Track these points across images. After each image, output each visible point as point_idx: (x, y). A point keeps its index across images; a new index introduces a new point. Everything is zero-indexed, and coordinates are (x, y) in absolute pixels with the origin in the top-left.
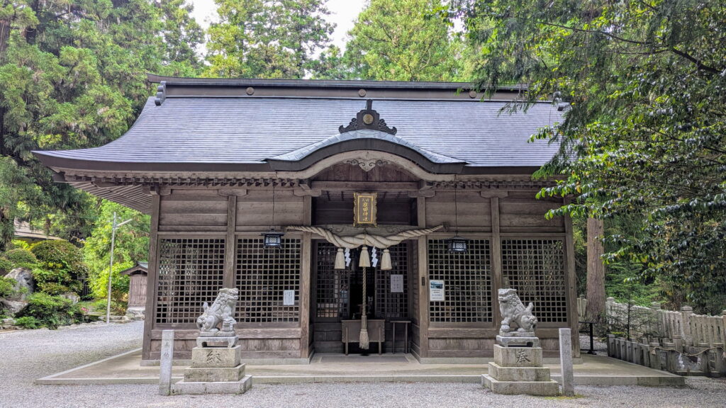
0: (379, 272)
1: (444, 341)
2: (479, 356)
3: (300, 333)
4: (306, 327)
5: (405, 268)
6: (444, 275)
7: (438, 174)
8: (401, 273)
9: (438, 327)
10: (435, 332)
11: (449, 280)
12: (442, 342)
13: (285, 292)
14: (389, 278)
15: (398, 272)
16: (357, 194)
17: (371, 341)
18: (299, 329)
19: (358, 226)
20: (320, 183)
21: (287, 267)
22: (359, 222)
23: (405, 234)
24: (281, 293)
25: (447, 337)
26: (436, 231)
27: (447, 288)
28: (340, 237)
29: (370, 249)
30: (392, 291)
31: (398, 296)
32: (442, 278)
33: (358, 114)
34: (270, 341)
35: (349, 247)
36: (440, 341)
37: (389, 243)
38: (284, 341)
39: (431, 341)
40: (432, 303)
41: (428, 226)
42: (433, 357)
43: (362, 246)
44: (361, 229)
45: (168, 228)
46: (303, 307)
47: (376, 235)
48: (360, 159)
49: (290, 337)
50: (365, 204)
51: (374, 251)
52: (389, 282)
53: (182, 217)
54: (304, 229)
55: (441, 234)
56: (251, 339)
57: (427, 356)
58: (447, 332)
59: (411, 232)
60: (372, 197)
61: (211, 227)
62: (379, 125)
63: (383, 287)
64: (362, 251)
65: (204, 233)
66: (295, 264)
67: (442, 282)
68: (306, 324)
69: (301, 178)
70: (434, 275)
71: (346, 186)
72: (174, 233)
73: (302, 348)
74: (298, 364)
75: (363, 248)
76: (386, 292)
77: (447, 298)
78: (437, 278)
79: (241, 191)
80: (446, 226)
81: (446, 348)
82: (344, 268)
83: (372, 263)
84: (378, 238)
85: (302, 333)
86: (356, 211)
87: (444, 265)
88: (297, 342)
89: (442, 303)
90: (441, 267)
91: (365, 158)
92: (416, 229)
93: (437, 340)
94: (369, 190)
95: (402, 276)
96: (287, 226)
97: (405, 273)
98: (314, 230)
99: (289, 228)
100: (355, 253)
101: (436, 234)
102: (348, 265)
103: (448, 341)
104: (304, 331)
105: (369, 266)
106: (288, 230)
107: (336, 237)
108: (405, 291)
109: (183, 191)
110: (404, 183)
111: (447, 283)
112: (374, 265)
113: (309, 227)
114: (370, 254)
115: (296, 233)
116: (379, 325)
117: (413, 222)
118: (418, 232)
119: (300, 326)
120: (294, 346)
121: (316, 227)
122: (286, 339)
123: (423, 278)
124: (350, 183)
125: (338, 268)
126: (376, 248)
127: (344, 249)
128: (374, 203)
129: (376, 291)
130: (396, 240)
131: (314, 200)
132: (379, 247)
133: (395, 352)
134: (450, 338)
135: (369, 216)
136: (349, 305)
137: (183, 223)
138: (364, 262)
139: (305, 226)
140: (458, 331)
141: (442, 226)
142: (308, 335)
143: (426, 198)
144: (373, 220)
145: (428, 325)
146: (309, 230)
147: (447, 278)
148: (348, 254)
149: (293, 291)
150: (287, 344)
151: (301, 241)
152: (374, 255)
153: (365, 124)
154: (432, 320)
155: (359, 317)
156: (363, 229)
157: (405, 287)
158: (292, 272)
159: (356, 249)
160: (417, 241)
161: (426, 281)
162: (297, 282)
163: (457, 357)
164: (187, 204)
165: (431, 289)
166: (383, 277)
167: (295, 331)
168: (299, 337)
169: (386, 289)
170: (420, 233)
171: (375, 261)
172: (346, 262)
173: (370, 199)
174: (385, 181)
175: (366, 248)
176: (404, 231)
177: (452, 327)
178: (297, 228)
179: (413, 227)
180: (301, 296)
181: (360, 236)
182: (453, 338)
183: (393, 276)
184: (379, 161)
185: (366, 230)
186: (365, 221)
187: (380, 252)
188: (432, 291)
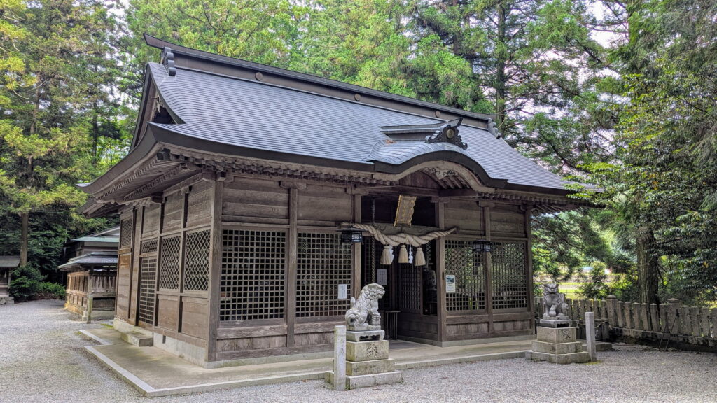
0: (414, 268)
1: (455, 326)
2: (479, 338)
6: (455, 270)
9: (451, 315)
10: (450, 319)
12: (454, 328)
13: (340, 286)
16: (402, 197)
19: (398, 225)
21: (341, 262)
22: (398, 222)
23: (432, 235)
24: (336, 287)
25: (457, 323)
26: (450, 233)
27: (456, 282)
28: (387, 235)
29: (407, 247)
32: (454, 273)
34: (328, 334)
35: (392, 244)
37: (422, 242)
39: (448, 327)
40: (448, 295)
42: (450, 341)
43: (401, 244)
44: (399, 228)
45: (231, 217)
47: (413, 235)
51: (411, 248)
52: (376, 276)
53: (244, 206)
55: (453, 236)
56: (311, 333)
57: (446, 340)
58: (458, 319)
59: (437, 233)
60: (412, 200)
61: (273, 220)
62: (456, 140)
64: (402, 249)
65: (267, 225)
67: (452, 277)
70: (449, 270)
72: (238, 224)
75: (402, 246)
77: (457, 291)
78: (450, 273)
79: (302, 185)
80: (459, 229)
81: (457, 332)
82: (390, 263)
83: (409, 260)
84: (415, 237)
86: (398, 212)
87: (454, 262)
90: (453, 264)
91: (441, 167)
93: (451, 326)
95: (386, 271)
96: (341, 221)
98: (367, 228)
99: (344, 224)
100: (397, 250)
101: (450, 236)
103: (459, 326)
105: (407, 262)
106: (343, 226)
107: (384, 236)
108: (388, 284)
109: (245, 180)
111: (457, 278)
112: (411, 262)
113: (362, 224)
114: (408, 251)
121: (368, 225)
123: (443, 274)
125: (386, 263)
126: (412, 246)
128: (412, 205)
130: (425, 240)
132: (414, 245)
134: (460, 324)
135: (405, 217)
137: (245, 214)
138: (403, 258)
139: (358, 223)
140: (466, 318)
141: (456, 229)
143: (444, 204)
144: (409, 221)
145: (446, 313)
148: (391, 251)
149: (346, 285)
152: (411, 253)
153: (449, 138)
154: (448, 309)
156: (402, 228)
157: (388, 280)
158: (345, 267)
159: (397, 246)
160: (439, 241)
161: (445, 276)
162: (349, 277)
163: (465, 339)
164: (249, 193)
170: (440, 234)
171: (411, 258)
172: (391, 259)
175: (404, 246)
176: (432, 232)
177: (461, 315)
179: (435, 228)
180: (353, 290)
181: (401, 235)
182: (462, 324)
183: (379, 270)
184: (450, 172)
185: (404, 229)
186: (402, 221)
187: (415, 250)
188: (448, 284)
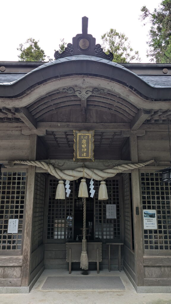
0: (96, 203)
1: (158, 269)
3: (21, 261)
4: (27, 255)
5: (118, 199)
6: (156, 205)
7: (156, 100)
8: (114, 203)
9: (153, 255)
10: (150, 260)
11: (161, 210)
12: (157, 270)
13: (10, 221)
14: (105, 207)
15: (112, 202)
16: (77, 132)
17: (90, 261)
18: (21, 257)
19: (77, 160)
20: (44, 123)
21: (13, 197)
22: (78, 157)
23: (119, 168)
24: (6, 222)
25: (161, 265)
26: (147, 165)
27: (158, 217)
28: (61, 170)
29: (88, 181)
30: (107, 217)
31: (112, 221)
32: (154, 208)
33: (74, 39)
35: (69, 179)
36: (155, 269)
37: (105, 175)
38: (6, 269)
39: (146, 269)
40: (146, 231)
41: (140, 161)
42: (149, 285)
43: (82, 178)
44: (80, 164)
46: (25, 235)
47: (94, 169)
48: (76, 86)
49: (11, 265)
50: (84, 141)
51: (92, 183)
52: (105, 211)
54: (29, 163)
55: (152, 168)
57: (143, 285)
58: (161, 260)
59: (126, 166)
60: (90, 134)
62: (95, 50)
63: (100, 214)
64: (81, 183)
66: (20, 195)
67: (153, 211)
68: (27, 252)
69: (17, 107)
70: (147, 205)
71: (68, 126)
73: (23, 276)
74: (17, 293)
75: (82, 180)
76: (102, 218)
77: (160, 227)
78: (149, 208)
80: (157, 160)
81: (161, 276)
82: (64, 198)
83: (90, 194)
84: (96, 171)
85: (23, 261)
86: (76, 147)
87: (156, 196)
88: (18, 269)
89: (156, 232)
90: (153, 198)
91: (81, 85)
92: (129, 163)
93: (152, 269)
94: (88, 129)
95: (115, 206)
96: (14, 160)
97: (118, 203)
98: (38, 164)
99: (16, 162)
100: (75, 185)
101: (147, 168)
102: (68, 196)
103: (163, 269)
104: (25, 259)
105: (87, 196)
106: (15, 164)
107: (57, 170)
108: (118, 218)
110: (118, 124)
111: (159, 212)
112: (92, 196)
113: (34, 161)
114: (88, 185)
115: (23, 167)
116: (97, 246)
117: (126, 157)
118: (132, 165)
119: (22, 254)
120: (15, 274)
121: (40, 162)
122: (8, 267)
123: (137, 208)
124: (71, 124)
125: (59, 198)
126: (93, 180)
127: (65, 181)
128: (91, 140)
129: (95, 218)
130: (111, 173)
131: (39, 138)
132: (97, 179)
133: (110, 269)
134: (164, 267)
135: (87, 152)
136: (73, 229)
138: (83, 192)
139: (30, 161)
141: (153, 161)
142: (28, 263)
143: (138, 137)
144: (91, 155)
145: (143, 252)
146: (33, 164)
147: (159, 207)
148: (68, 186)
149: (17, 220)
150: (9, 271)
151: (27, 174)
152: (92, 187)
153: (81, 49)
154: (147, 247)
155: (80, 240)
156: (82, 163)
157: (118, 214)
158: (17, 202)
159: (75, 181)
160: (130, 174)
161: (140, 210)
162: (22, 212)
165: (144, 218)
166: (100, 206)
167: (17, 259)
168: (20, 264)
169: (102, 216)
170: (133, 167)
171: (93, 192)
172: (66, 193)
173: (88, 136)
174: (101, 123)
175: (85, 180)
176: (119, 165)
177: (166, 255)
178: (23, 163)
179: (126, 161)
180: (24, 224)
181: (79, 169)
182: (168, 267)
183: (108, 206)
184: (96, 89)
185: (84, 164)
186: (84, 156)
187: (97, 184)
188: (146, 220)
